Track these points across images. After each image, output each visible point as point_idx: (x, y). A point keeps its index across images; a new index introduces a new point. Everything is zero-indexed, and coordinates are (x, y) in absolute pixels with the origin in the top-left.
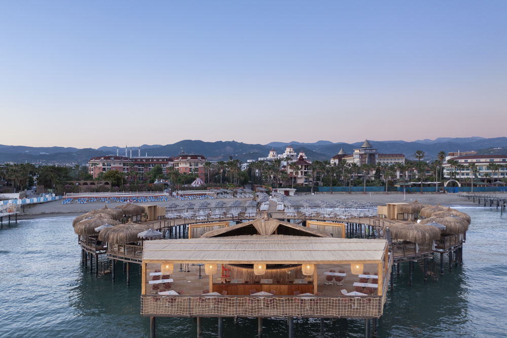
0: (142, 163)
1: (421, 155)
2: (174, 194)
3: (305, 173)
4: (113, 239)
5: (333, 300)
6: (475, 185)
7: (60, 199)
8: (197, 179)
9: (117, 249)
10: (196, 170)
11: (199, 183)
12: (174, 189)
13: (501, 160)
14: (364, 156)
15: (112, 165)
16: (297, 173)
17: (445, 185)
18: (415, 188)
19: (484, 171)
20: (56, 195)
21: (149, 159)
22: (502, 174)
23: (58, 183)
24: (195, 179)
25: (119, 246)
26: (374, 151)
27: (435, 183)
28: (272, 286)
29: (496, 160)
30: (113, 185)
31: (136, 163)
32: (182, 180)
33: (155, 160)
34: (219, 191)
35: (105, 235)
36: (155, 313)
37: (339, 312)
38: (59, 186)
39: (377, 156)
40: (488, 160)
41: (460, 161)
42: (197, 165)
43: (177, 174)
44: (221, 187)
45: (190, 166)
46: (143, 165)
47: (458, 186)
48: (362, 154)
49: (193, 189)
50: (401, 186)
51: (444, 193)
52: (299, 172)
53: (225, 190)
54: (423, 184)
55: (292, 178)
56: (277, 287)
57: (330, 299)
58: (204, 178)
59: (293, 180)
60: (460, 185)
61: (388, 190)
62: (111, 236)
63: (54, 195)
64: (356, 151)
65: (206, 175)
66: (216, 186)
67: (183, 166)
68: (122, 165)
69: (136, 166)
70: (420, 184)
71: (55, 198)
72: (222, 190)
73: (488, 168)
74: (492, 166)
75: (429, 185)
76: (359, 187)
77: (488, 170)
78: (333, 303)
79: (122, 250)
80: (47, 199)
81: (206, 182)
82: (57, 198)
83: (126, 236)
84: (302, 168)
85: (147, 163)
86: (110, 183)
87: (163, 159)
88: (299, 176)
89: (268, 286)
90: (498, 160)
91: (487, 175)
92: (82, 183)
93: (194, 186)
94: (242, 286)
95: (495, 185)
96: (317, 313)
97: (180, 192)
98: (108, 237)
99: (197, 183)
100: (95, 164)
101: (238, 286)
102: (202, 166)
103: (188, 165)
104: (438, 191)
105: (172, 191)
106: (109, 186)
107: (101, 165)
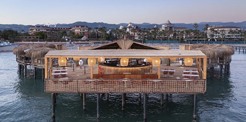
0: (56, 30)
1: (197, 26)
2: (72, 43)
3: (139, 34)
4: (34, 55)
5: (174, 82)
6: (223, 41)
7: (12, 45)
8: (84, 37)
9: (37, 61)
10: (83, 33)
11: (85, 38)
12: (72, 41)
13: (235, 29)
14: (167, 28)
15: (41, 30)
16: (135, 34)
17: (209, 40)
18: (194, 42)
19: (227, 34)
20: (10, 43)
21: (60, 28)
22: (236, 36)
23: (11, 37)
24: (83, 37)
25: (38, 60)
26: (172, 25)
27: (204, 39)
28: (131, 75)
29: (233, 29)
30: (40, 38)
31: (53, 30)
32: (77, 36)
33: (63, 29)
34: (95, 42)
35: (29, 53)
36: (54, 91)
37: (178, 89)
38: (11, 38)
39: (173, 28)
40: (229, 29)
41: (215, 30)
42: (84, 31)
43: (74, 33)
44: (97, 40)
45: (81, 31)
46: (57, 31)
47: (215, 41)
48: (166, 27)
49: (82, 41)
50: (187, 41)
51: (208, 44)
52: (136, 33)
53: (99, 42)
54: (198, 40)
55: (132, 36)
56: (135, 76)
57: (172, 81)
58: (88, 36)
59: (133, 38)
60: (216, 40)
61: (181, 43)
62: (33, 54)
63: (9, 42)
64: (163, 26)
65: (89, 35)
66: (94, 40)
67: (77, 31)
68: (46, 31)
69: (53, 31)
70: (196, 40)
71: (9, 44)
72: (97, 42)
73: (229, 33)
74: (231, 32)
75: (201, 40)
76: (166, 41)
77: (229, 34)
78: (174, 84)
79: (39, 62)
80: (5, 44)
81: (89, 37)
82: (11, 44)
83: (42, 54)
84: (137, 32)
85: (58, 30)
86: (39, 37)
87: (67, 28)
88: (136, 36)
89: (129, 75)
90: (234, 29)
91: (229, 36)
92: (24, 38)
93: (83, 40)
94: (112, 76)
95: (233, 40)
96: (163, 90)
97: (75, 42)
98: (31, 54)
99: (84, 38)
100: (32, 30)
101: (109, 76)
102: (87, 31)
103: (80, 31)
104: (205, 43)
105: (71, 42)
106: (38, 39)
107: (35, 30)
